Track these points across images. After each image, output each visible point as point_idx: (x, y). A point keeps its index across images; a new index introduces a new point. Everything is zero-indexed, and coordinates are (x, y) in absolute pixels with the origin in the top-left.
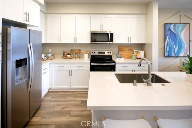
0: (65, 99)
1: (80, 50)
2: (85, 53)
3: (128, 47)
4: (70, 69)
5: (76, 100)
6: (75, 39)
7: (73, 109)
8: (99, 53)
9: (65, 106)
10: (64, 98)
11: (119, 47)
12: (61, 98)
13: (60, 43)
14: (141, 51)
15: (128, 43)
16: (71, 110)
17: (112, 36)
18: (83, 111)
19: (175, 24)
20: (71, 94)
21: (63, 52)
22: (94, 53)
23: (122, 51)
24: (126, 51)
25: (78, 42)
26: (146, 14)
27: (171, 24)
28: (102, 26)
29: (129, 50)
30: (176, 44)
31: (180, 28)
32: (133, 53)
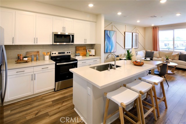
0: (31, 106)
1: (38, 52)
2: (46, 54)
3: (83, 47)
4: (32, 73)
5: (45, 102)
6: (36, 39)
7: (49, 110)
8: (59, 53)
9: (36, 112)
10: (29, 105)
11: (76, 47)
12: (26, 107)
13: (14, 44)
14: (92, 50)
15: (84, 44)
16: (47, 112)
17: (73, 38)
18: (59, 108)
19: (110, 31)
20: (35, 100)
21: (18, 55)
22: (54, 54)
23: (79, 50)
24: (82, 50)
25: (39, 43)
26: (96, 22)
27: (108, 30)
28: (64, 28)
29: (84, 49)
30: (110, 44)
31: (112, 34)
32: (87, 52)
